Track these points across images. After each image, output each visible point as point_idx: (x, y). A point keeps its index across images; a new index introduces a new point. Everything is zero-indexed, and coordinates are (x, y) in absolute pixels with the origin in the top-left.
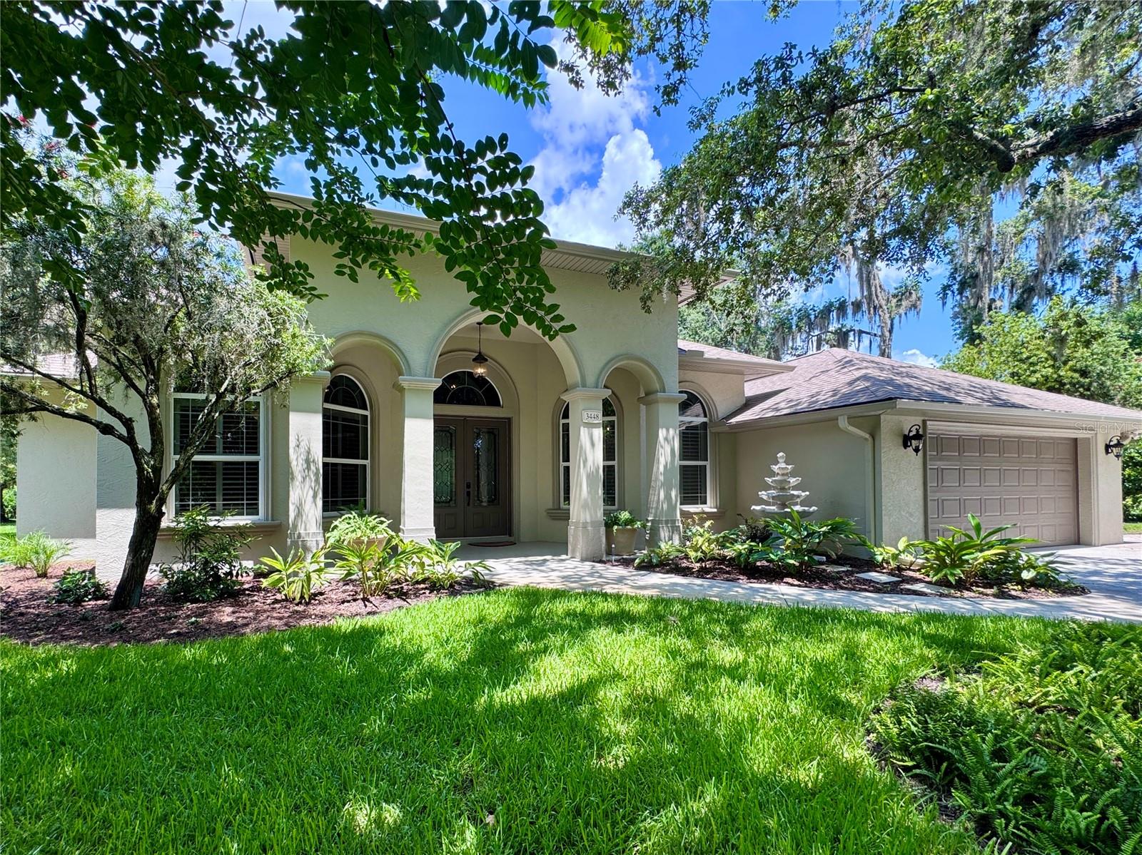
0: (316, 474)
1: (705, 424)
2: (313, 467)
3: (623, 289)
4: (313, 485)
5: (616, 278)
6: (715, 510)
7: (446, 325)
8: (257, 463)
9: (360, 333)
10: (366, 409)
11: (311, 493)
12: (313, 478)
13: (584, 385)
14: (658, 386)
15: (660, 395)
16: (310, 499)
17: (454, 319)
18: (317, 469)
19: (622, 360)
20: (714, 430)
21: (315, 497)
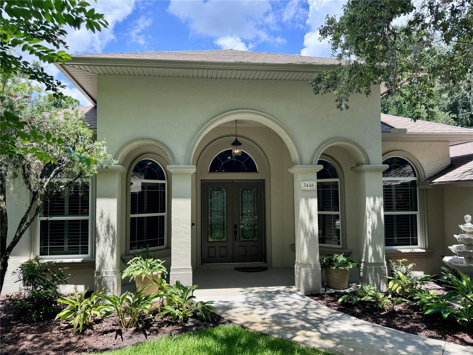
0: (113, 236)
1: (414, 182)
2: (111, 232)
3: (325, 92)
4: (111, 243)
5: (319, 85)
6: (424, 251)
7: (199, 128)
8: (87, 221)
9: (142, 139)
10: (164, 179)
11: (110, 249)
12: (111, 239)
13: (301, 163)
14: (364, 160)
15: (365, 167)
16: (109, 253)
17: (205, 124)
18: (114, 232)
19: (332, 142)
20: (422, 187)
21: (112, 252)
